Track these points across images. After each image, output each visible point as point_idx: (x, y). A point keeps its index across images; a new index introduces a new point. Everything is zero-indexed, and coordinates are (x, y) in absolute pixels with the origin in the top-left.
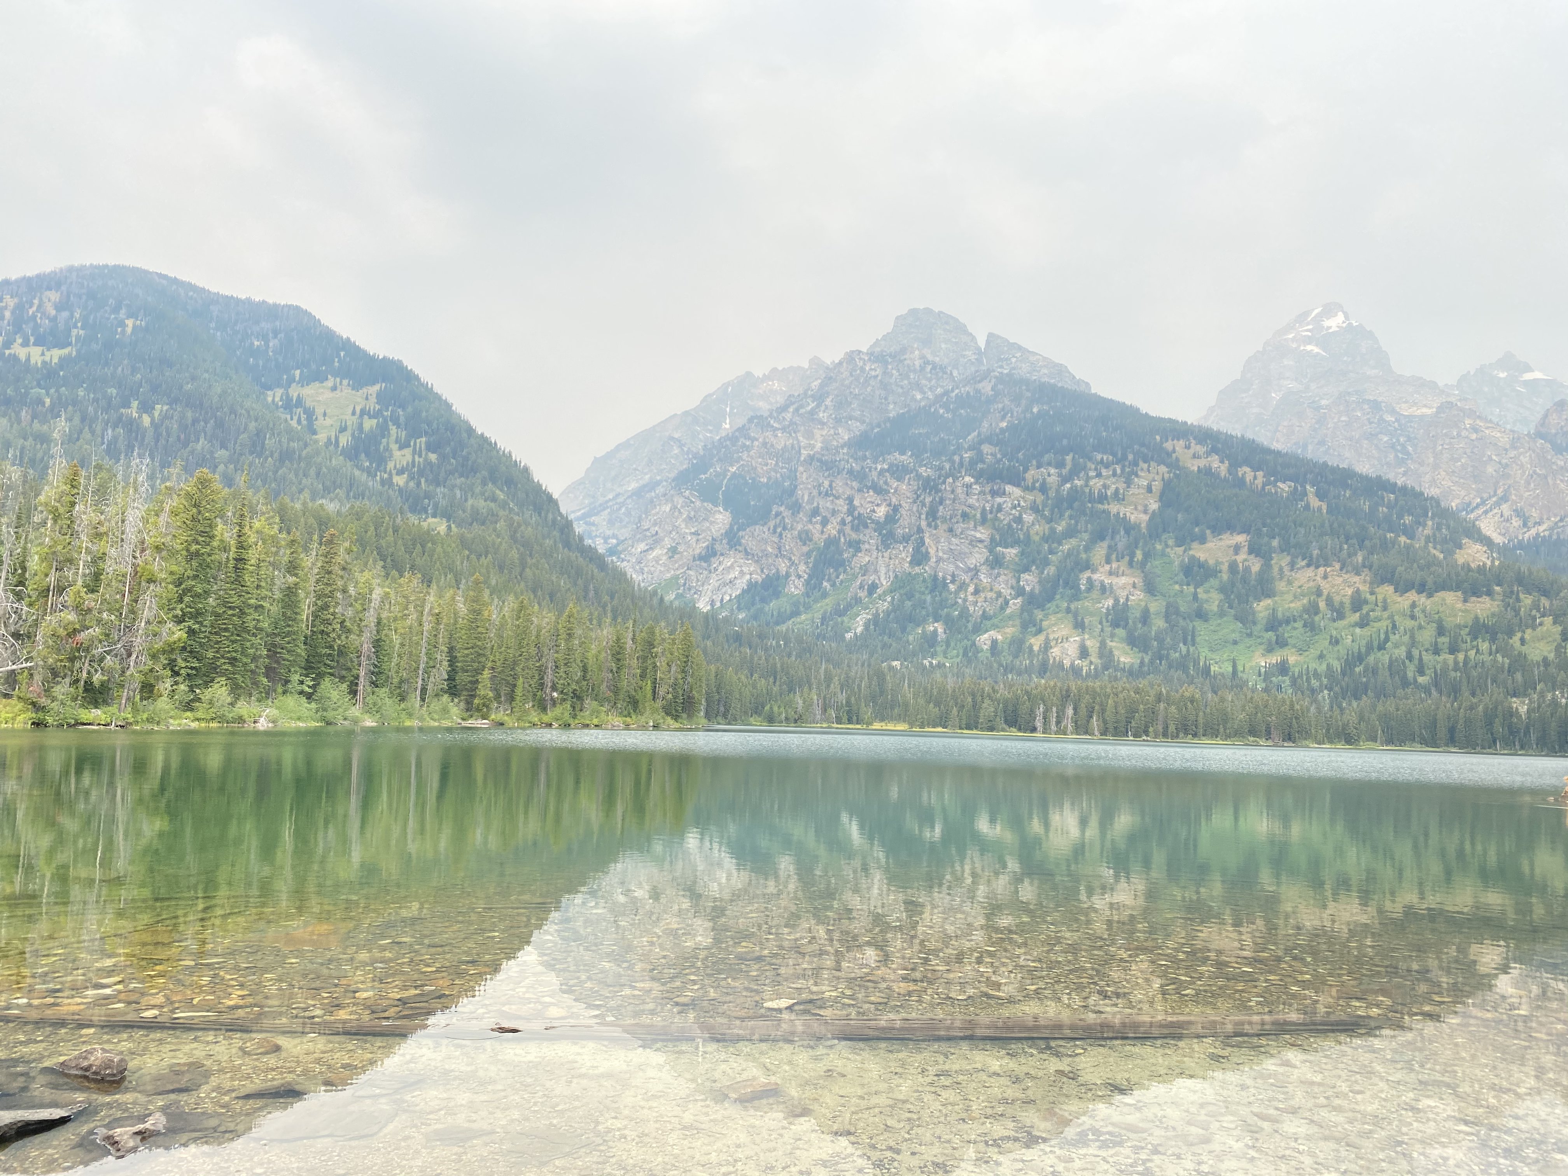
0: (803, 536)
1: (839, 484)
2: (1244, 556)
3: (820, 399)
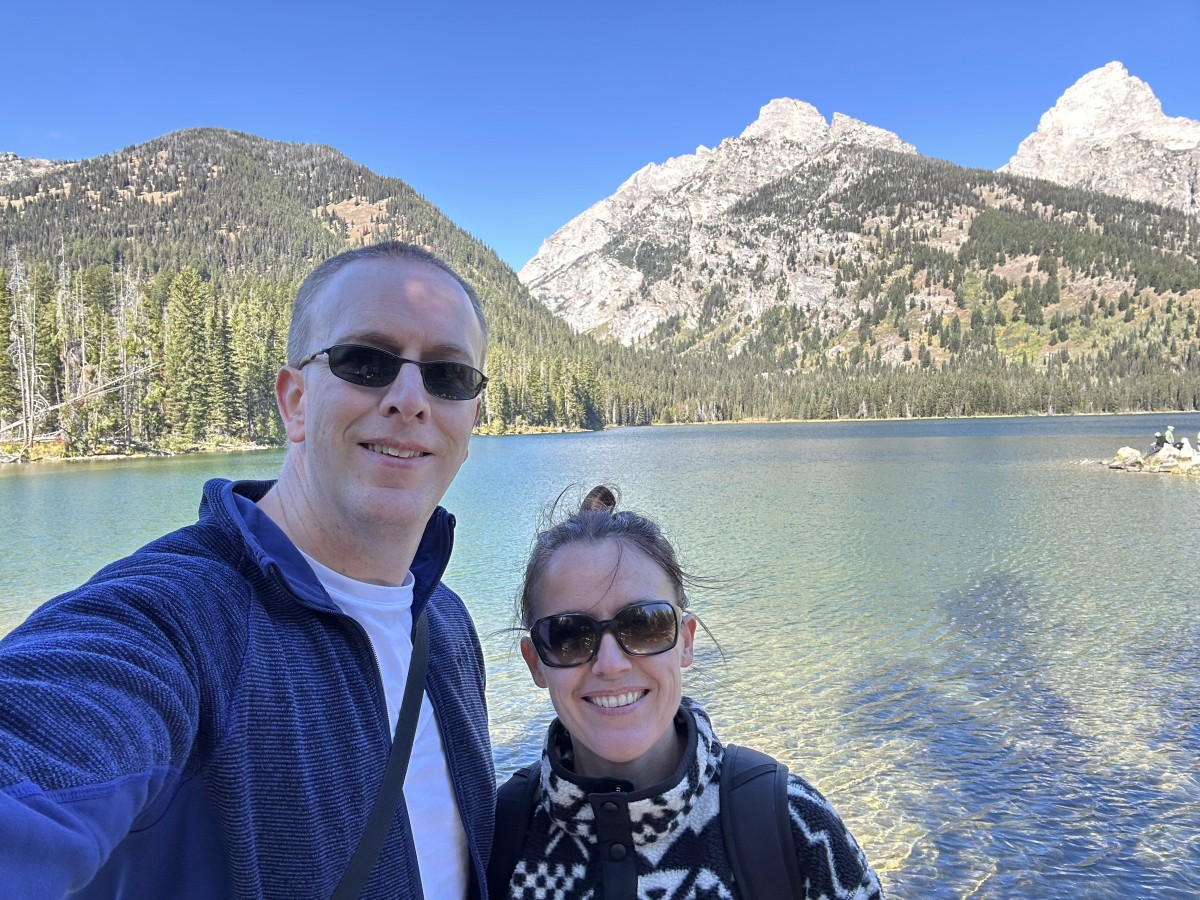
0: (696, 285)
1: (720, 243)
2: (1034, 272)
3: (705, 179)
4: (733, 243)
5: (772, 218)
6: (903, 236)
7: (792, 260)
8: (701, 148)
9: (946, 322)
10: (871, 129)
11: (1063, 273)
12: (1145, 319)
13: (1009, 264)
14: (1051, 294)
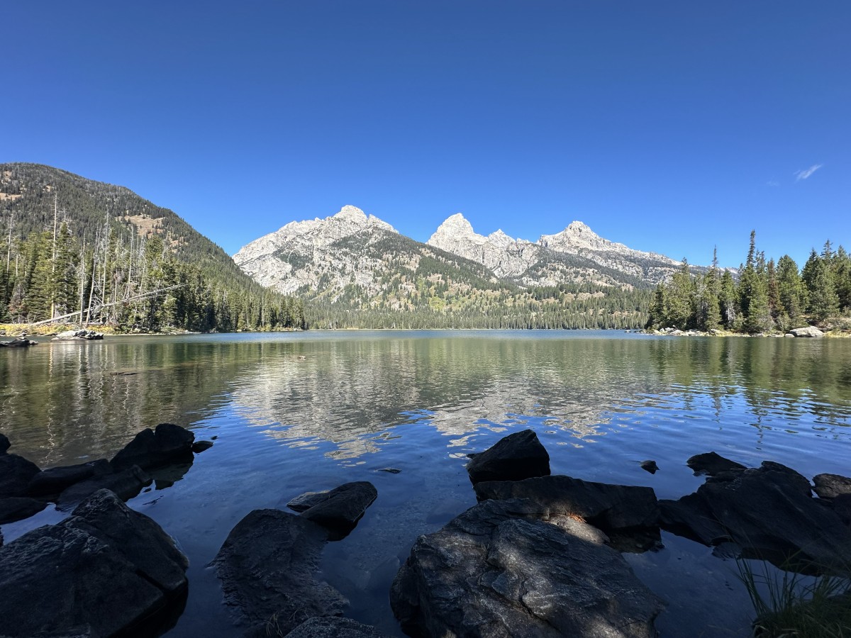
0: (316, 273)
1: (327, 257)
2: (440, 280)
3: (320, 231)
4: (332, 257)
5: (348, 250)
6: (397, 263)
7: (356, 267)
8: (317, 219)
9: (413, 295)
10: (383, 222)
11: (449, 281)
12: (475, 298)
13: (432, 277)
14: (446, 288)
